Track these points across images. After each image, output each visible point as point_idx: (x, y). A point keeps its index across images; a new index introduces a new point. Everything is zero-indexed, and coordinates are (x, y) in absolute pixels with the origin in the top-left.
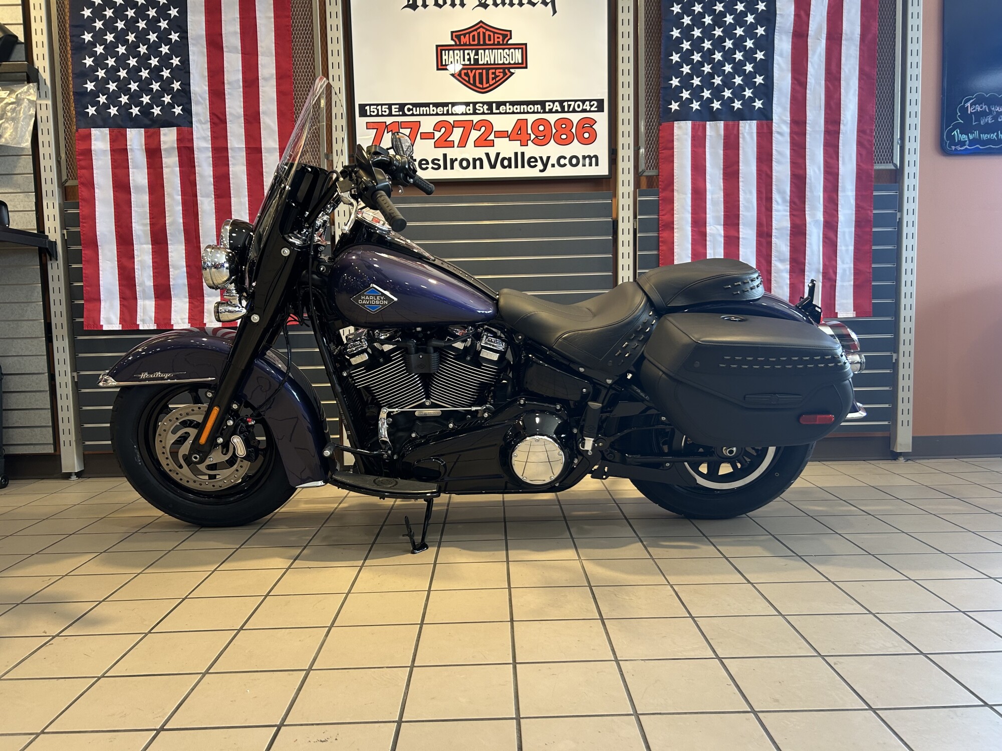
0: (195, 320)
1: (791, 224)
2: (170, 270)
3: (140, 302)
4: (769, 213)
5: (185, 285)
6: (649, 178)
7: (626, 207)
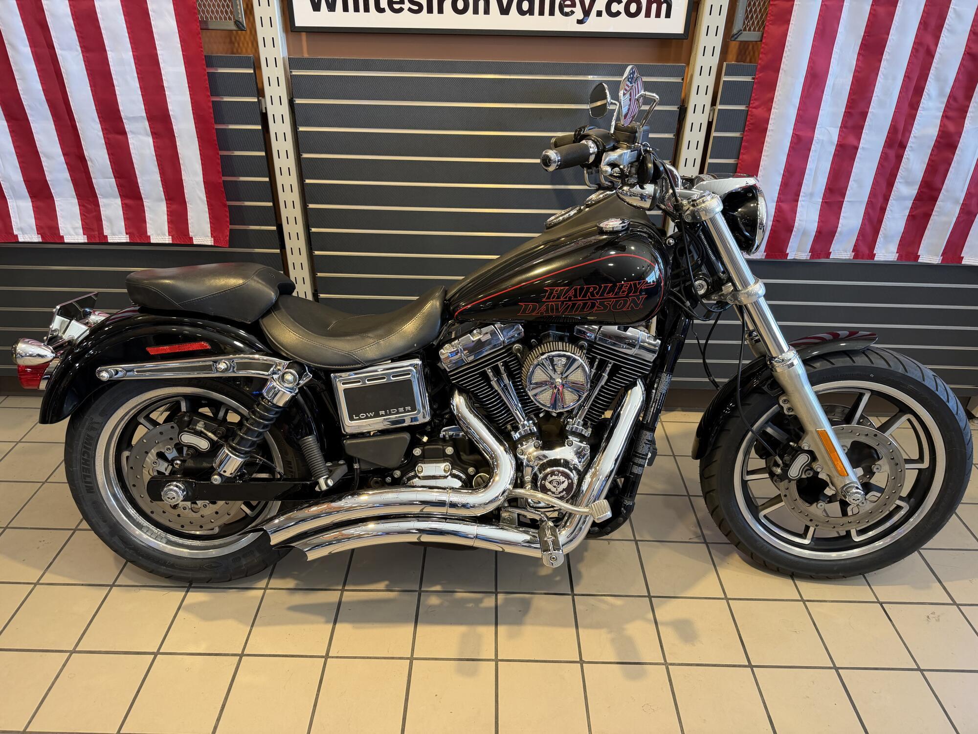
0: (93, 230)
1: (939, 130)
2: (43, 159)
3: (11, 204)
4: (914, 112)
5: (67, 180)
6: (744, 45)
7: (702, 90)
